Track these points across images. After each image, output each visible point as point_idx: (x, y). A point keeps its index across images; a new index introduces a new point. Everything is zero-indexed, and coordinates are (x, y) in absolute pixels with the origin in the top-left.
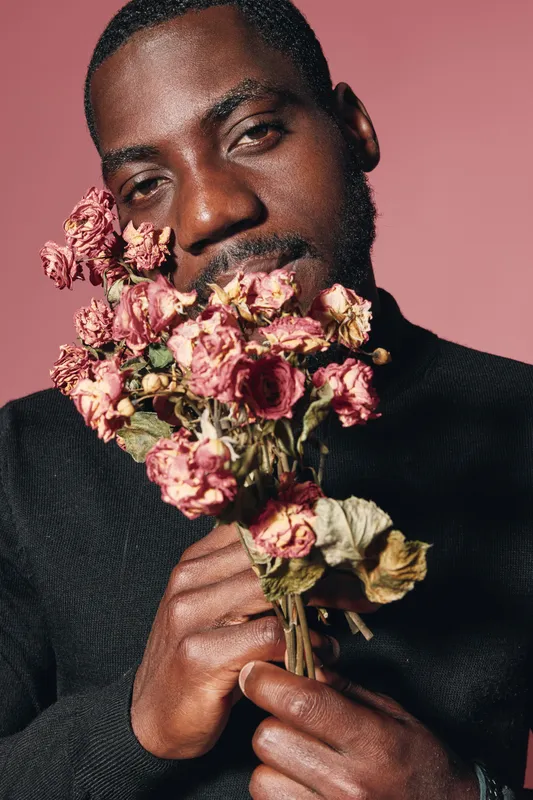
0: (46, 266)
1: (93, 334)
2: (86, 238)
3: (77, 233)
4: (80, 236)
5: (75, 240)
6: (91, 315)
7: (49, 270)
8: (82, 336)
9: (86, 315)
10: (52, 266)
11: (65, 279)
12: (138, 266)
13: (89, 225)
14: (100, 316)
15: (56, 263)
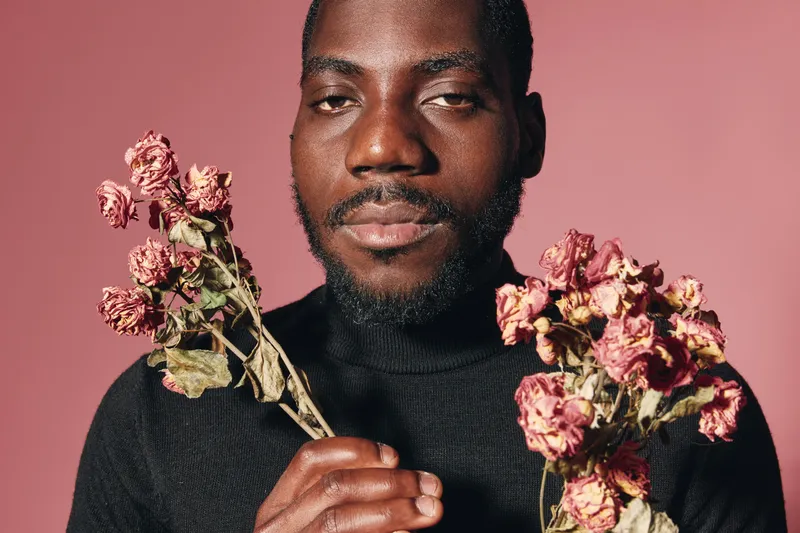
0: (102, 205)
1: (149, 272)
2: (154, 177)
3: (144, 172)
4: (148, 175)
5: (142, 179)
6: (147, 253)
7: (106, 208)
8: (137, 274)
9: (143, 253)
10: (109, 204)
11: (122, 218)
12: (201, 207)
13: (157, 165)
14: (158, 255)
15: (115, 202)
